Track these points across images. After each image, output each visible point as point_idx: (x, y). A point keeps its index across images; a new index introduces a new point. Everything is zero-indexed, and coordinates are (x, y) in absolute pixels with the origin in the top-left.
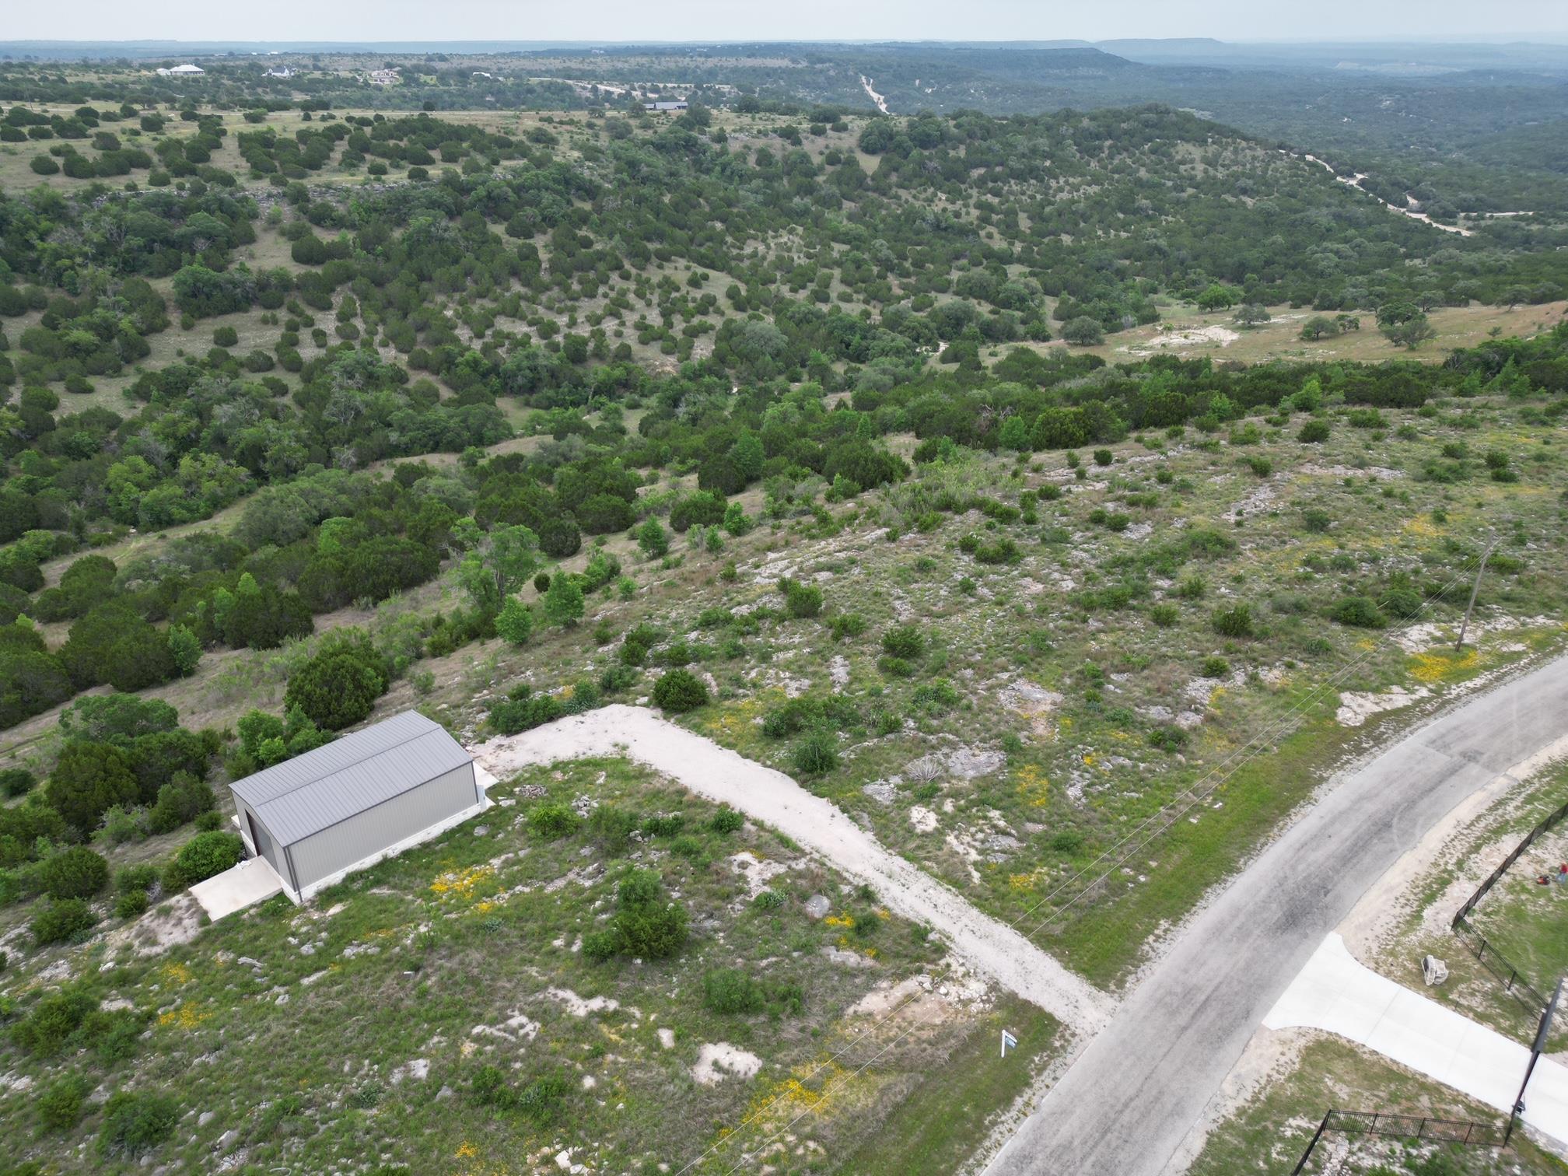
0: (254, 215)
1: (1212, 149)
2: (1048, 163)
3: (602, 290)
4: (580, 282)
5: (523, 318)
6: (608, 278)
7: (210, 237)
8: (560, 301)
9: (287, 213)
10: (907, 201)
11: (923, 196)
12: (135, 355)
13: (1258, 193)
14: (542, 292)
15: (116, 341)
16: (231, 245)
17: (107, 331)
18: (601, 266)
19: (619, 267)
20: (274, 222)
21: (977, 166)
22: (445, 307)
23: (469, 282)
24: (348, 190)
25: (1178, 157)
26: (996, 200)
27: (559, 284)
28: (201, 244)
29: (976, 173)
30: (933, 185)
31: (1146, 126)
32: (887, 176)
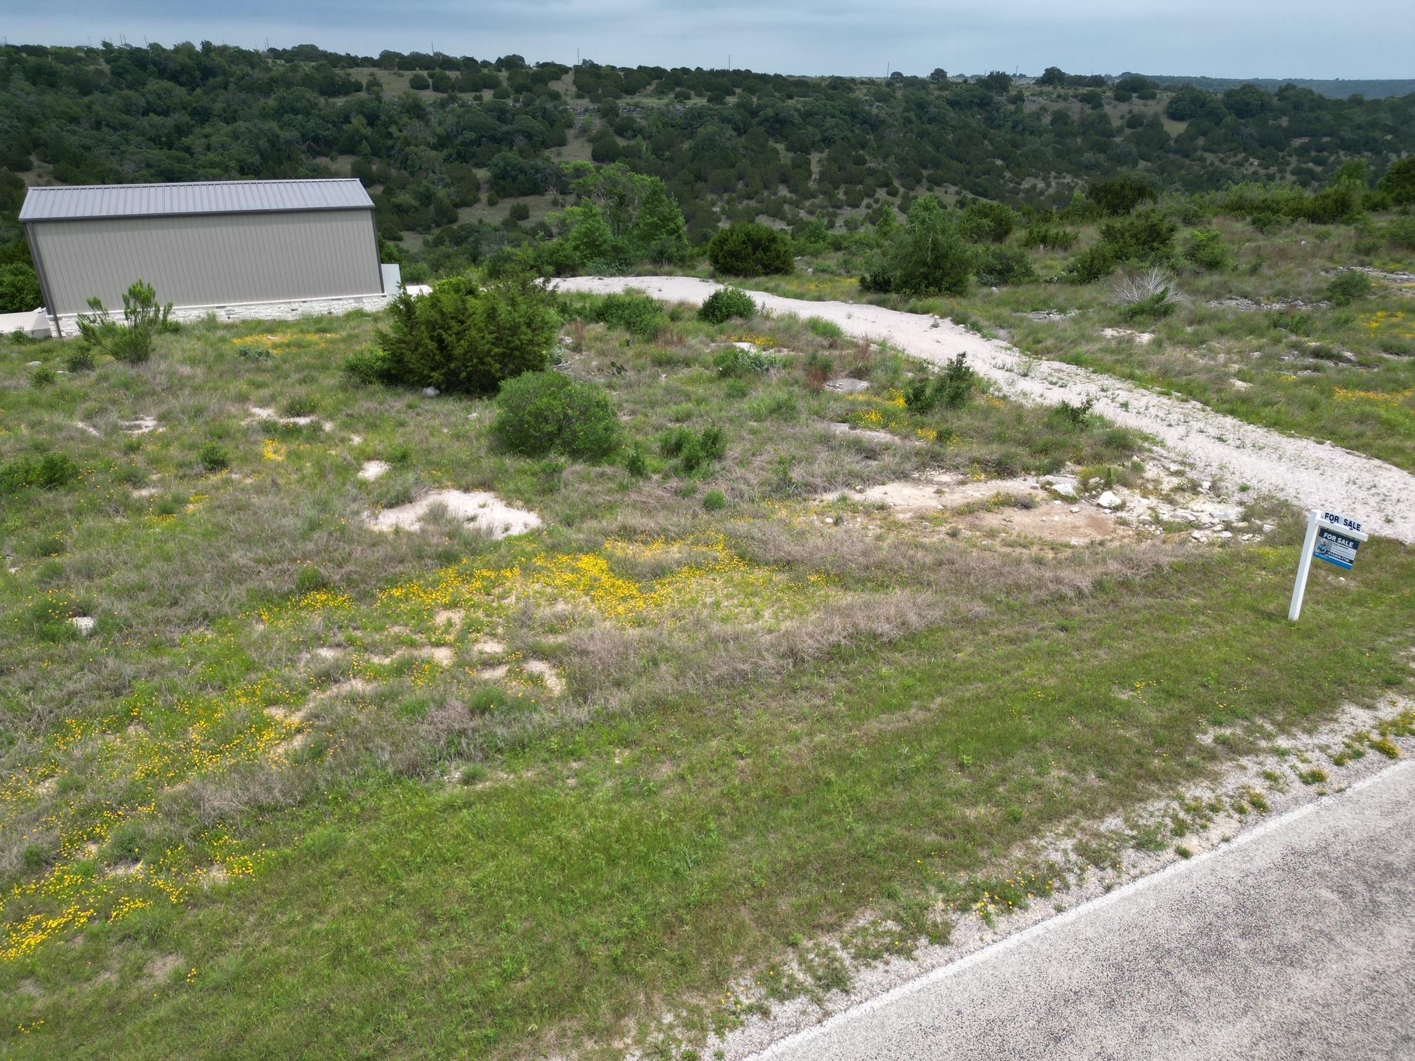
0: (570, 125)
2: (1389, 137)
3: (866, 201)
4: (846, 193)
5: (783, 219)
6: (875, 192)
7: (529, 136)
8: (823, 207)
9: (597, 124)
10: (1212, 164)
11: (1233, 160)
12: (445, 220)
14: (806, 199)
15: (432, 207)
16: (545, 145)
17: (427, 198)
18: (870, 181)
19: (887, 184)
20: (584, 130)
21: (1300, 135)
22: (714, 204)
23: (740, 185)
24: (652, 109)
26: (1319, 169)
27: (824, 193)
28: (520, 141)
29: (1297, 142)
30: (1245, 150)
32: (1194, 139)
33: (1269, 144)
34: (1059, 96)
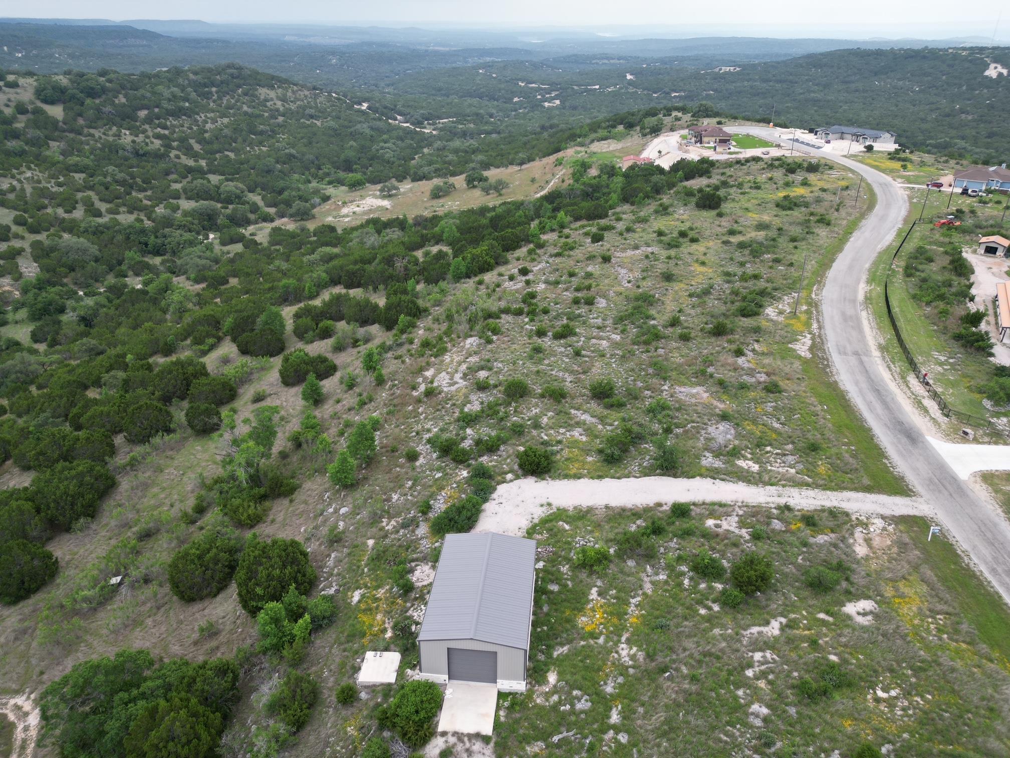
1: (280, 91)
2: (187, 104)
10: (100, 138)
13: (319, 117)
21: (140, 109)
25: (262, 97)
26: (166, 132)
29: (143, 114)
30: (114, 124)
31: (233, 78)
32: (75, 120)
33: (126, 118)
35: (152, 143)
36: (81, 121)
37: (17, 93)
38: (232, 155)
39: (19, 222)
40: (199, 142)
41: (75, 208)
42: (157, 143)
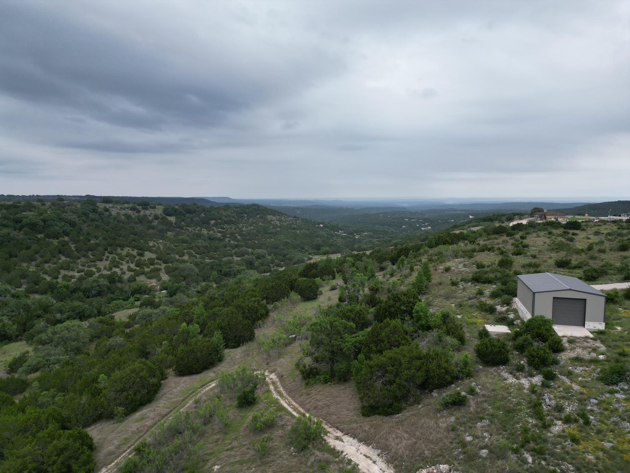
1: (278, 217)
3: (104, 258)
4: (93, 255)
5: (73, 270)
6: (104, 254)
8: (87, 263)
10: (192, 231)
13: (298, 229)
14: (77, 260)
19: (106, 249)
21: (212, 220)
22: (29, 267)
23: (38, 257)
25: (269, 219)
26: (224, 230)
29: (213, 222)
30: (199, 226)
31: (255, 210)
32: (181, 222)
33: (205, 223)
34: (121, 208)
35: (217, 235)
36: (183, 223)
37: (155, 211)
38: (256, 242)
39: (158, 258)
40: (239, 235)
41: (184, 255)
42: (219, 235)
